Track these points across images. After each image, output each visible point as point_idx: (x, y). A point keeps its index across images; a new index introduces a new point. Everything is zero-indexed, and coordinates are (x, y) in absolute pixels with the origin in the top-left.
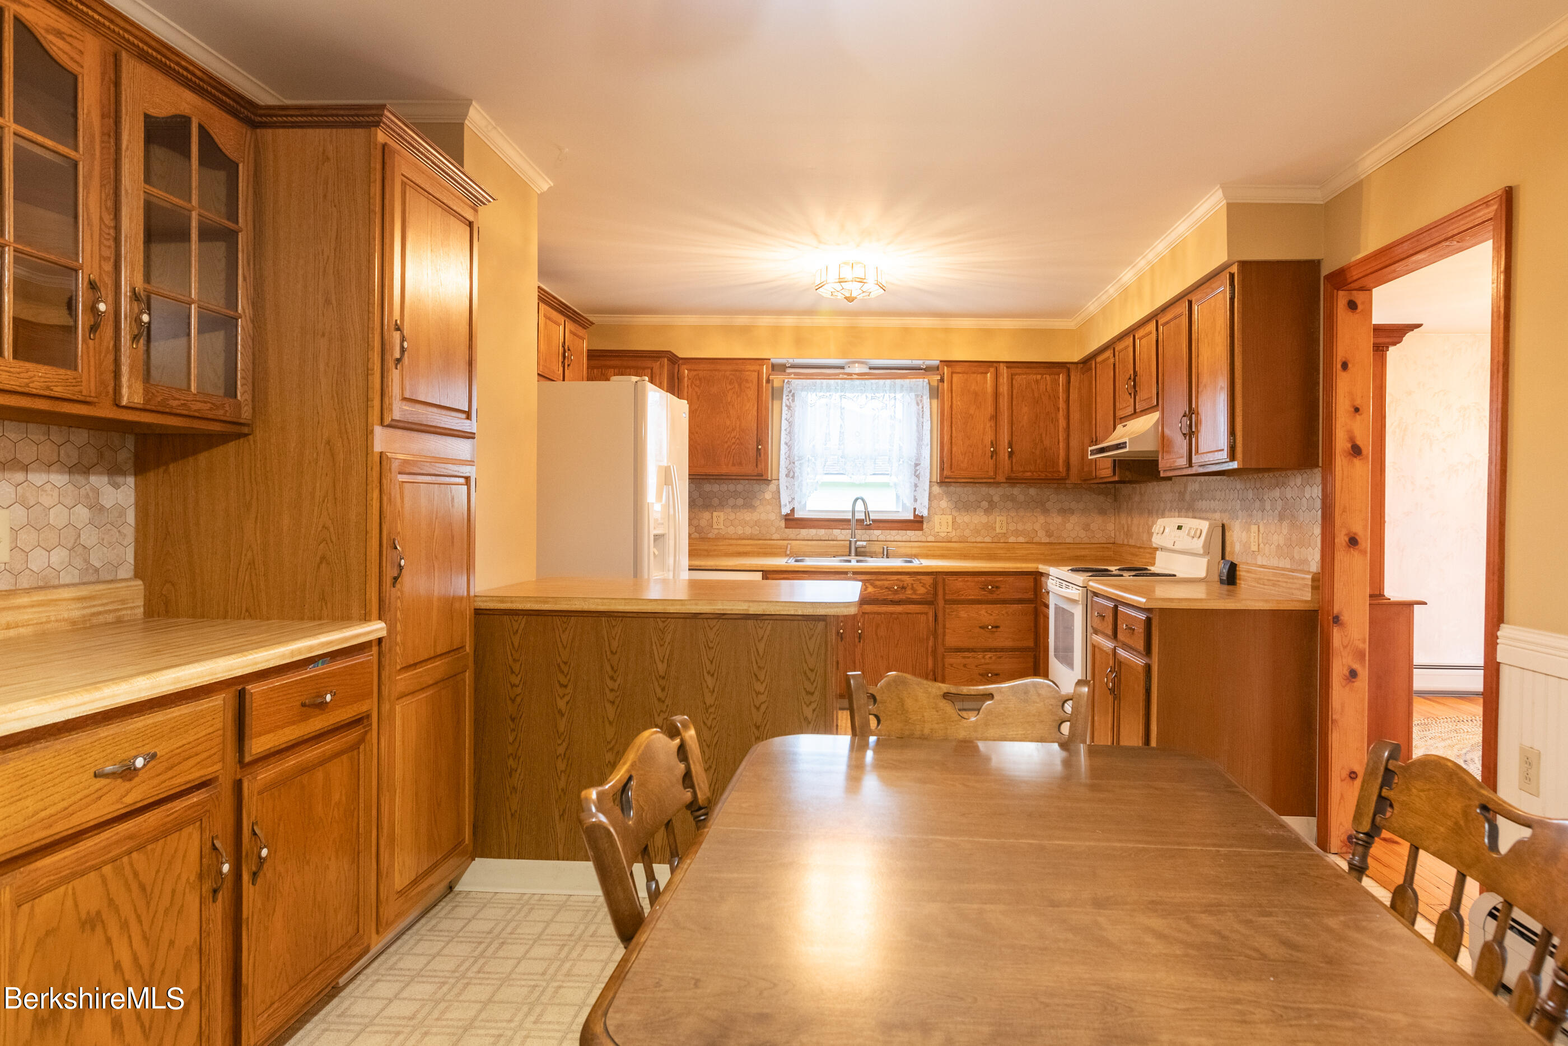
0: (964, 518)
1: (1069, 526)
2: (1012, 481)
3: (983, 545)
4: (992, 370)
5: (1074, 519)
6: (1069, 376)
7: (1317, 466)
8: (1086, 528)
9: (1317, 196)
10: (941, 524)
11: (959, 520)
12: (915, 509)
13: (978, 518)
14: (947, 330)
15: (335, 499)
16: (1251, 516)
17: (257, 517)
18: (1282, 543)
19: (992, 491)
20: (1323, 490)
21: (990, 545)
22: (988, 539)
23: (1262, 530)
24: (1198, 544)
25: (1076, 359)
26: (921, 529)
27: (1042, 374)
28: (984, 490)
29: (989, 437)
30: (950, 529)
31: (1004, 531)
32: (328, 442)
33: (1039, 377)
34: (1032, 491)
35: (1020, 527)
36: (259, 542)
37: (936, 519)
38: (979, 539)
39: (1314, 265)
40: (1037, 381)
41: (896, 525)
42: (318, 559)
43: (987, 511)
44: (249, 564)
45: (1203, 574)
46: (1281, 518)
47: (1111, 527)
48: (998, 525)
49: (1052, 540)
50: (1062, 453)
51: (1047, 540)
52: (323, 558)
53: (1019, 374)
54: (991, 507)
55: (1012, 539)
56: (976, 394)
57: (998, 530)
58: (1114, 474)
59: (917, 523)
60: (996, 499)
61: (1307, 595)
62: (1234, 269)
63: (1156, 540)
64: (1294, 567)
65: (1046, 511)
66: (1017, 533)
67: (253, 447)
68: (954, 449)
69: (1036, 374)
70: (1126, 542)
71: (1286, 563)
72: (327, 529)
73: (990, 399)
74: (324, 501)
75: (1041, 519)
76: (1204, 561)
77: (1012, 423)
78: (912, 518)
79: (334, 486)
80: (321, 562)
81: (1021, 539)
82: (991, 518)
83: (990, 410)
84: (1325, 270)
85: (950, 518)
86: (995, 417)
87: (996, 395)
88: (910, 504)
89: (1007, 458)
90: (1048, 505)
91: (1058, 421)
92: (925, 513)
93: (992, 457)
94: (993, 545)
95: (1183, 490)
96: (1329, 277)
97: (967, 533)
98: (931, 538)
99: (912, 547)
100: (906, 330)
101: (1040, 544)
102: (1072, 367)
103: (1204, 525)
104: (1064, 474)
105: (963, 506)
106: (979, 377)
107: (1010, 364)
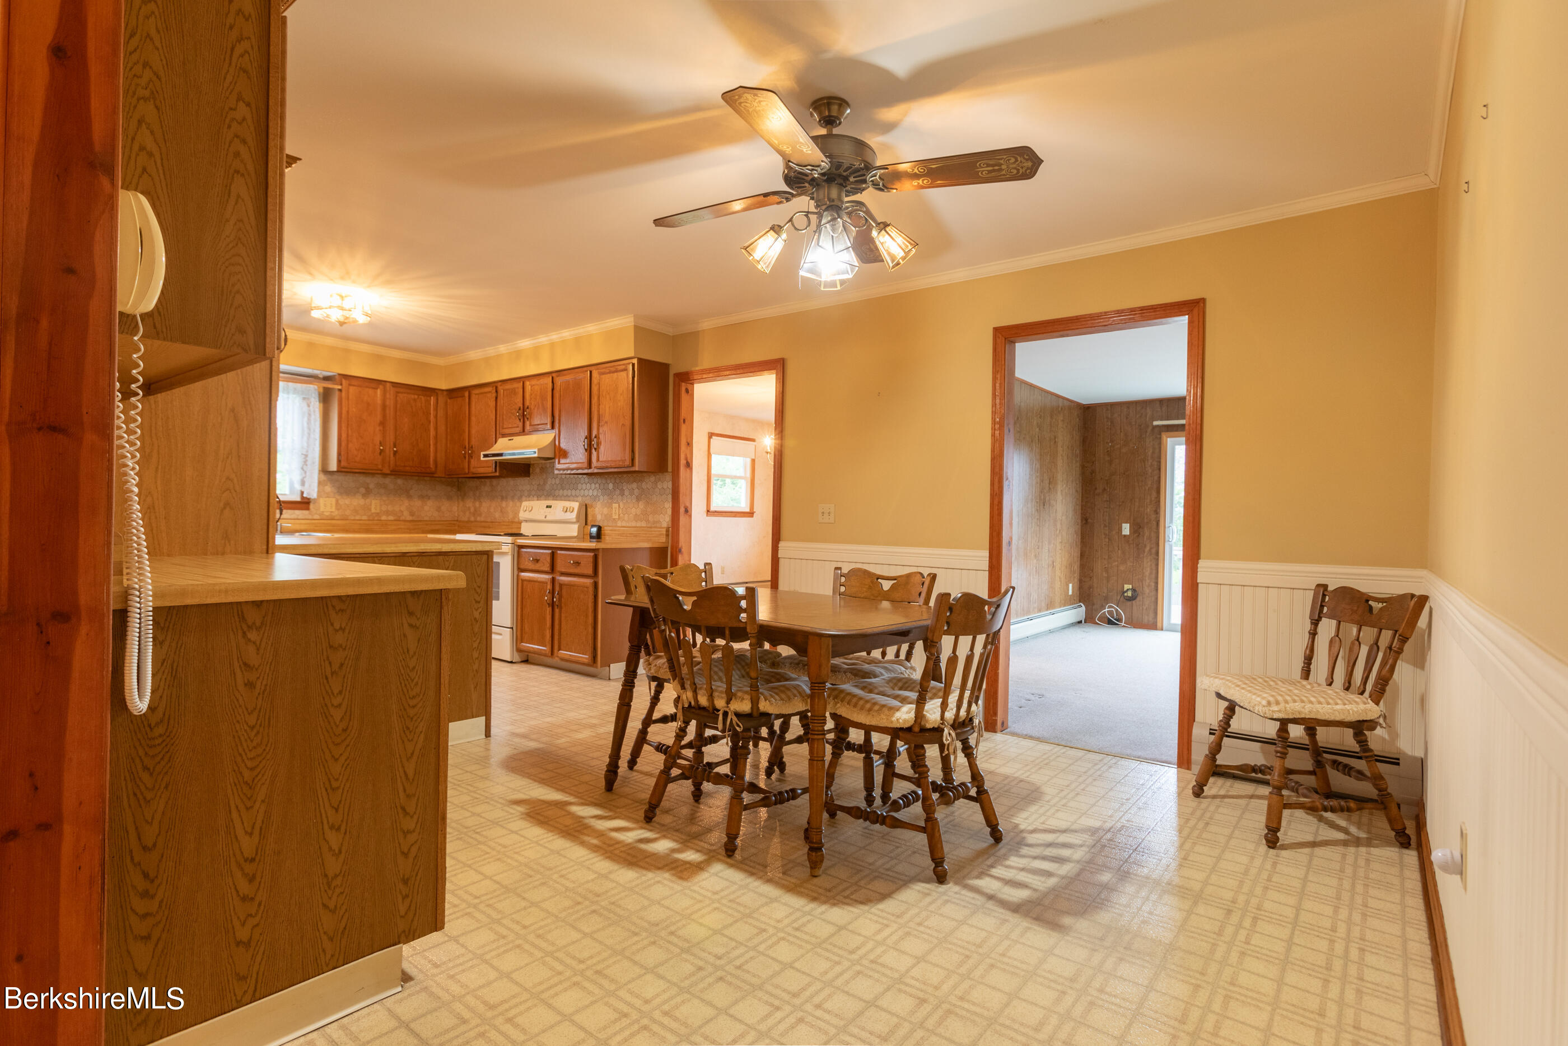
0: (346, 501)
1: (426, 508)
2: (396, 473)
3: (361, 522)
4: (381, 386)
5: (430, 503)
6: (437, 399)
7: (667, 471)
8: (439, 509)
9: (670, 331)
10: (327, 506)
11: (341, 502)
12: (302, 493)
13: (357, 501)
14: (347, 351)
15: (239, 456)
16: (612, 498)
17: (157, 468)
18: (639, 513)
19: (368, 480)
20: (673, 485)
21: (367, 522)
22: (365, 518)
23: (621, 507)
24: (573, 516)
25: (444, 387)
26: (308, 509)
27: (419, 395)
28: (362, 479)
29: (378, 439)
30: (333, 509)
31: (378, 511)
32: (233, 410)
33: (416, 397)
34: (400, 481)
35: (390, 508)
36: (159, 489)
37: (322, 501)
38: (358, 517)
39: (665, 367)
40: (415, 400)
41: (290, 505)
42: (222, 505)
43: (365, 496)
44: (149, 508)
45: (575, 534)
46: (638, 499)
47: (455, 508)
48: (373, 507)
49: (414, 518)
50: (432, 455)
51: (411, 518)
52: (227, 504)
53: (402, 393)
54: (368, 493)
55: (384, 518)
56: (368, 404)
57: (373, 511)
58: (496, 471)
59: (304, 503)
60: (371, 486)
61: (663, 539)
62: (635, 361)
63: (522, 515)
64: (649, 525)
65: (409, 497)
66: (387, 513)
67: (153, 406)
68: (350, 445)
69: (414, 394)
70: (472, 519)
71: (644, 524)
72: (232, 480)
73: (379, 409)
74: (228, 458)
75: (406, 503)
76: (576, 527)
77: (396, 429)
78: (298, 499)
79: (238, 446)
80: (225, 508)
81: (391, 518)
82: (368, 501)
83: (379, 418)
84: (672, 372)
85: (334, 500)
86: (383, 424)
87: (384, 407)
88: (298, 487)
89: (392, 455)
90: (411, 492)
91: (429, 430)
92: (314, 495)
93: (380, 454)
94: (370, 522)
95: (542, 483)
96: (677, 375)
97: (348, 512)
98: (317, 517)
99: (301, 524)
100: (311, 345)
101: (405, 521)
102: (439, 393)
103: (576, 505)
104: (433, 470)
105: (344, 491)
106: (371, 391)
107: (395, 385)
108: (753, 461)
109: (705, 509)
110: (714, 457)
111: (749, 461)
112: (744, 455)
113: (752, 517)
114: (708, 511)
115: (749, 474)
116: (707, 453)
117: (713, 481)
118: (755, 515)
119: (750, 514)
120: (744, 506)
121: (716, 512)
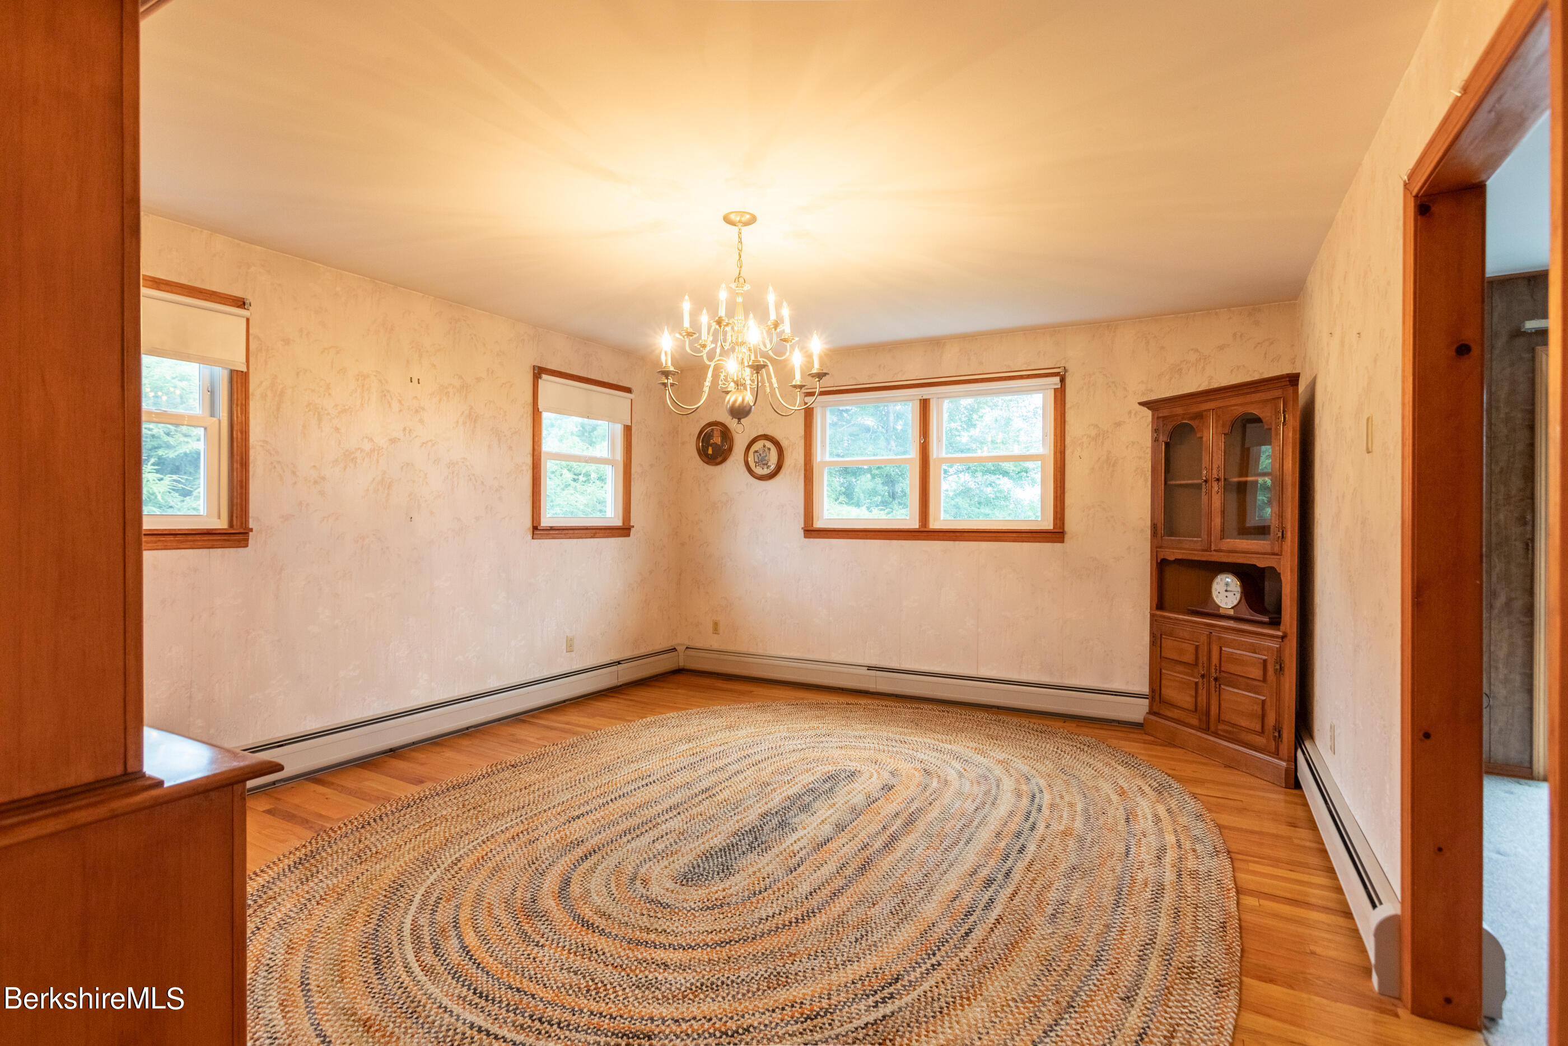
108: (628, 430)
109: (529, 524)
110: (547, 417)
111: (619, 429)
112: (611, 419)
113: (628, 535)
114: (535, 528)
115: (619, 456)
116: (530, 409)
117: (549, 466)
118: (633, 531)
119: (624, 531)
120: (611, 515)
121: (552, 529)
